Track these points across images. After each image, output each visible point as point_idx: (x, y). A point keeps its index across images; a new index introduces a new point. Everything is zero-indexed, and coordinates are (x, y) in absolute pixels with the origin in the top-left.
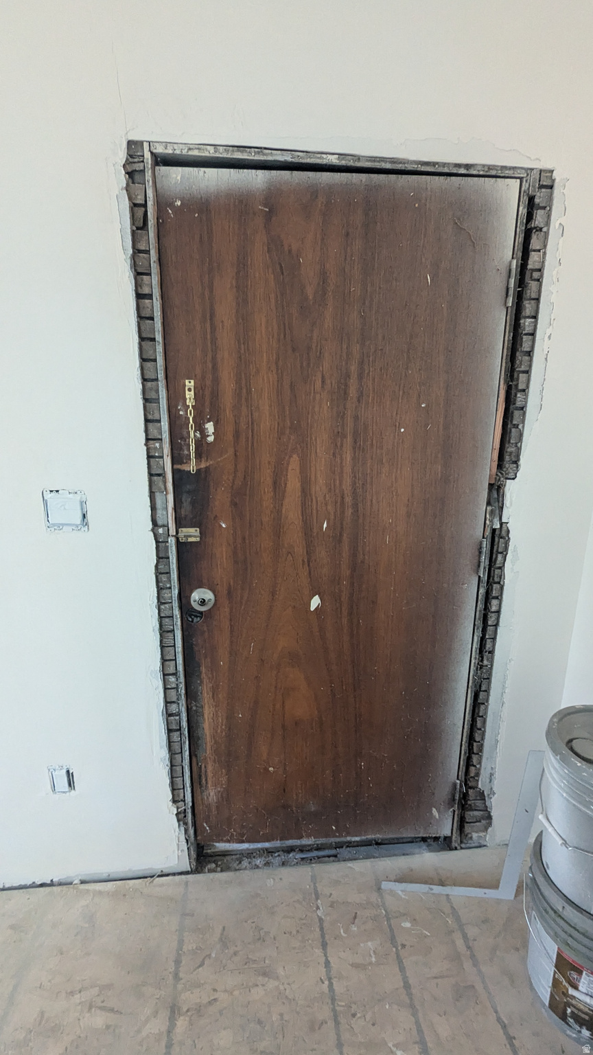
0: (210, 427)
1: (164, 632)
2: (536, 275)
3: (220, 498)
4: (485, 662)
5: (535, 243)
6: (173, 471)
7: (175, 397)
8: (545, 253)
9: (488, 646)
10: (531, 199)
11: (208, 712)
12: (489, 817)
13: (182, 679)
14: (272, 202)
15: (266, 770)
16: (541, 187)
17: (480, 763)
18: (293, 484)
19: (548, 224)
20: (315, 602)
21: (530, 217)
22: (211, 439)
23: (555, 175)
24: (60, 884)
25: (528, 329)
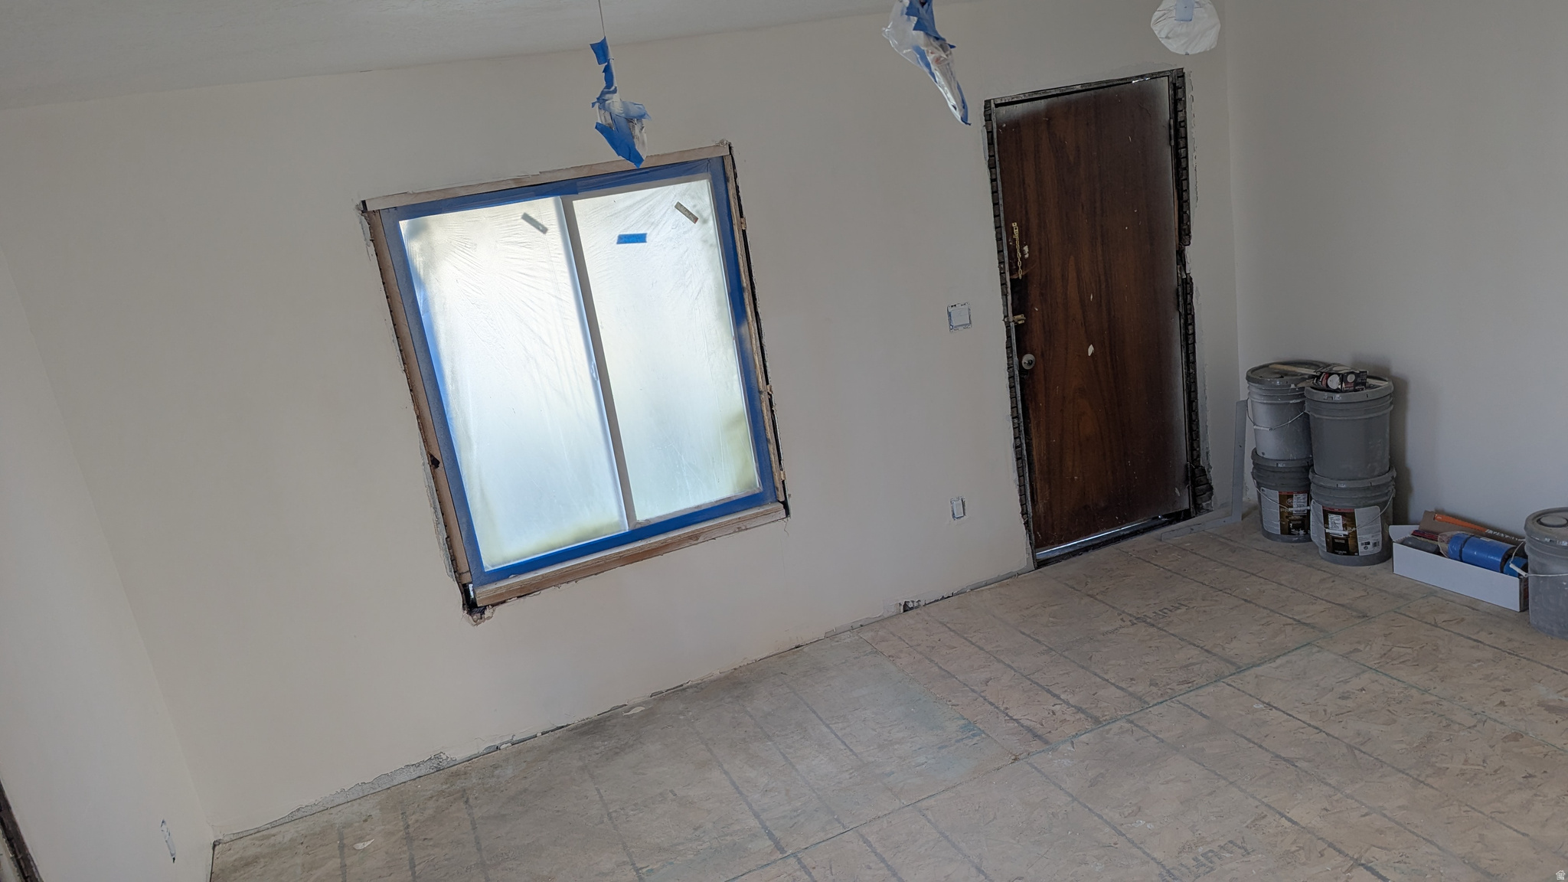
0: (1026, 249)
1: (1012, 387)
2: (1182, 124)
3: (1034, 291)
4: (1191, 371)
5: (1180, 107)
6: (1011, 280)
7: (1010, 232)
8: (1185, 112)
9: (1191, 358)
10: (1174, 84)
11: (1035, 442)
12: (1211, 488)
13: (1022, 420)
14: (1049, 113)
15: (1073, 479)
16: (1178, 77)
17: (1199, 447)
18: (1072, 275)
19: (1184, 96)
20: (1091, 349)
21: (1175, 94)
22: (1027, 256)
23: (1184, 71)
24: (957, 594)
25: (1183, 155)
